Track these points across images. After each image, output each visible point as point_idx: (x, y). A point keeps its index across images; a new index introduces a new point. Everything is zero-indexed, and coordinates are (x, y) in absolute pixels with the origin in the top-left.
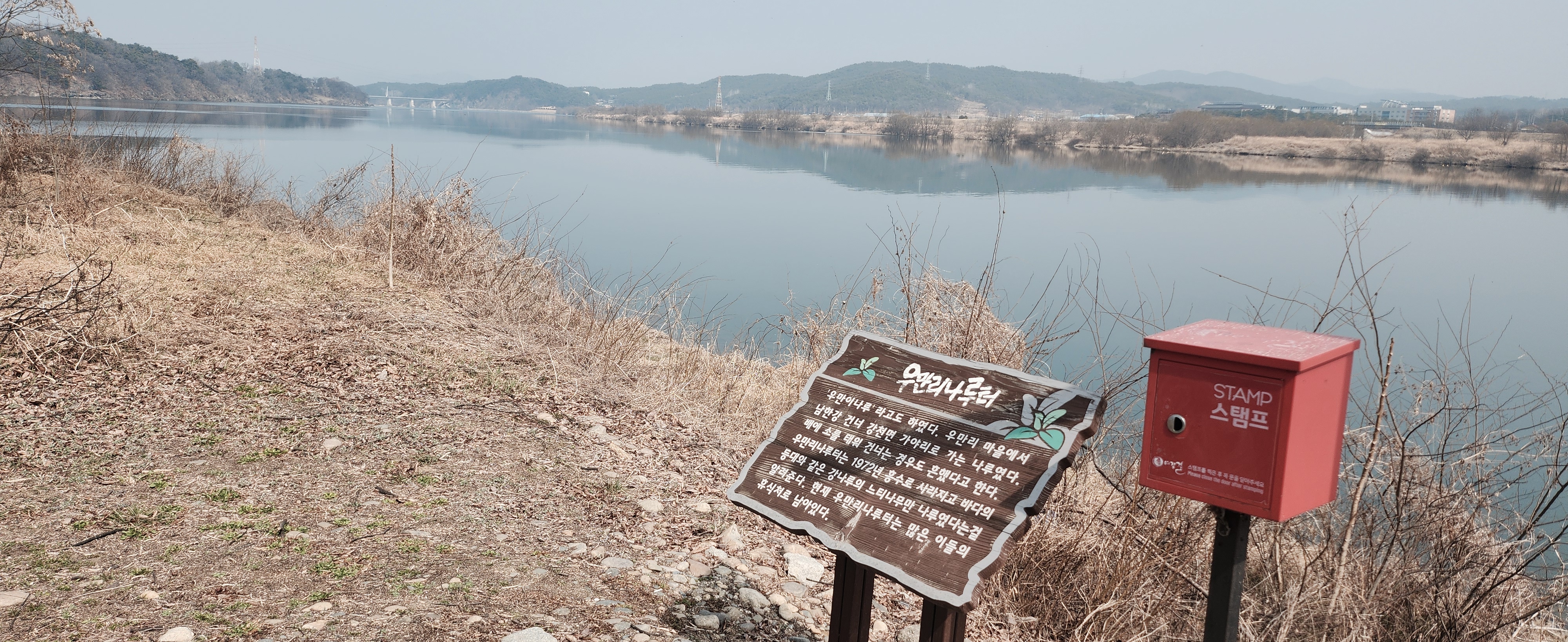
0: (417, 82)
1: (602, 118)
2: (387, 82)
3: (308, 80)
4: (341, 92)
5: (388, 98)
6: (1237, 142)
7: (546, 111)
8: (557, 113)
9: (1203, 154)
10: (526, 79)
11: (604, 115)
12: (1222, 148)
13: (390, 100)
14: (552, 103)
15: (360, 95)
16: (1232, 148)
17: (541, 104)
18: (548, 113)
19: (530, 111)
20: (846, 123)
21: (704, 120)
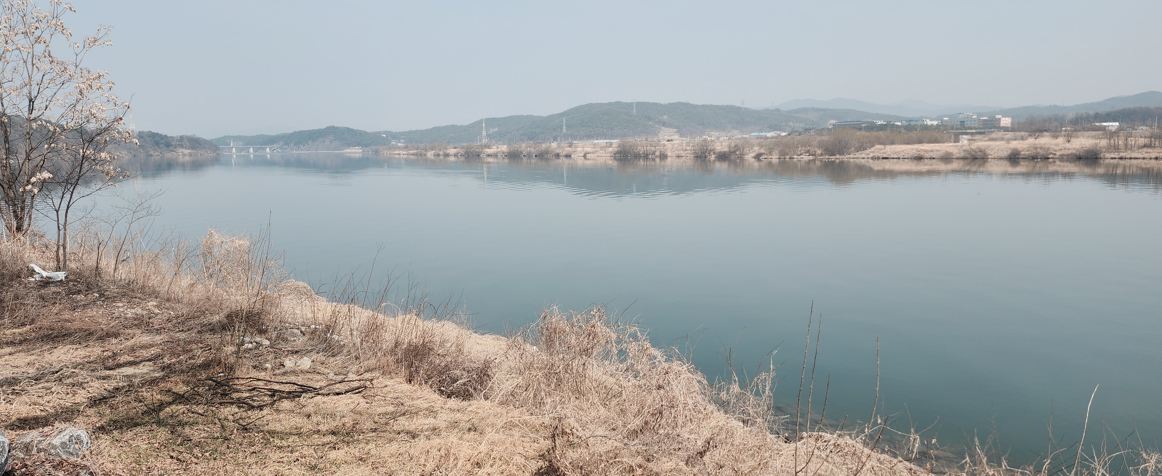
0: (254, 134)
1: (400, 154)
2: (231, 135)
3: (172, 137)
4: (198, 145)
5: (232, 148)
6: (878, 150)
7: (354, 150)
8: (363, 151)
9: (855, 160)
10: (338, 128)
11: (401, 152)
12: (868, 155)
13: (234, 149)
14: (358, 144)
15: (213, 146)
16: (876, 154)
17: (350, 145)
18: (355, 152)
19: (342, 151)
20: (586, 149)
21: (479, 152)
